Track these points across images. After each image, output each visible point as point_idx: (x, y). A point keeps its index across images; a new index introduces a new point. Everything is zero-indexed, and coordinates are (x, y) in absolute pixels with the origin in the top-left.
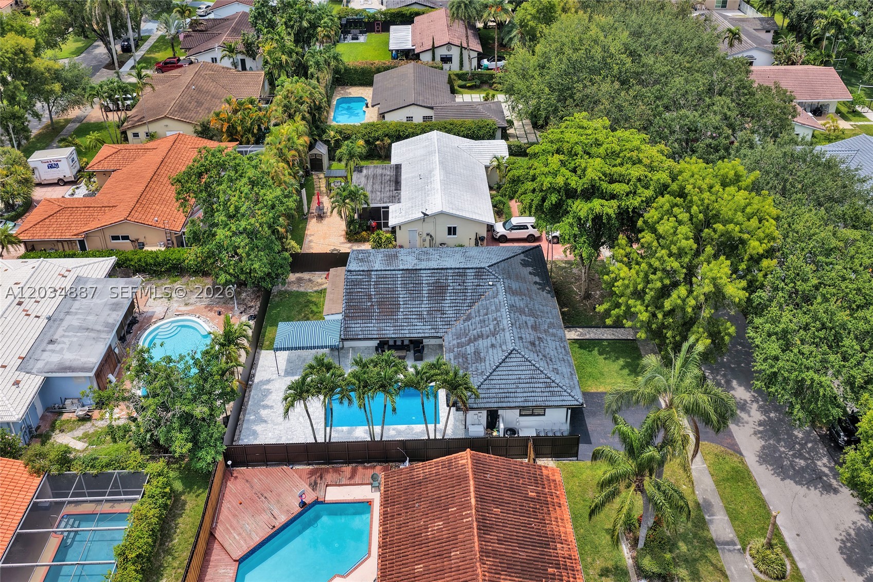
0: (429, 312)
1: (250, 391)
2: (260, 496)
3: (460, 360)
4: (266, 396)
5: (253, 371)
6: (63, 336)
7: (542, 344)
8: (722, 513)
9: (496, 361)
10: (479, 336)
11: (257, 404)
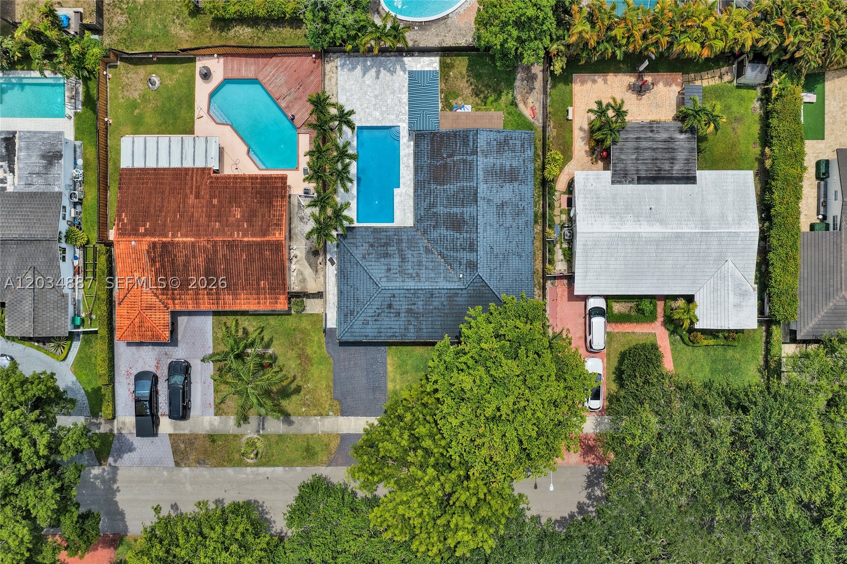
0: (436, 213)
1: (395, 56)
2: (300, 84)
3: (383, 241)
4: (389, 71)
5: (417, 54)
7: (392, 315)
8: (285, 430)
9: (371, 271)
10: (403, 259)
11: (381, 64)
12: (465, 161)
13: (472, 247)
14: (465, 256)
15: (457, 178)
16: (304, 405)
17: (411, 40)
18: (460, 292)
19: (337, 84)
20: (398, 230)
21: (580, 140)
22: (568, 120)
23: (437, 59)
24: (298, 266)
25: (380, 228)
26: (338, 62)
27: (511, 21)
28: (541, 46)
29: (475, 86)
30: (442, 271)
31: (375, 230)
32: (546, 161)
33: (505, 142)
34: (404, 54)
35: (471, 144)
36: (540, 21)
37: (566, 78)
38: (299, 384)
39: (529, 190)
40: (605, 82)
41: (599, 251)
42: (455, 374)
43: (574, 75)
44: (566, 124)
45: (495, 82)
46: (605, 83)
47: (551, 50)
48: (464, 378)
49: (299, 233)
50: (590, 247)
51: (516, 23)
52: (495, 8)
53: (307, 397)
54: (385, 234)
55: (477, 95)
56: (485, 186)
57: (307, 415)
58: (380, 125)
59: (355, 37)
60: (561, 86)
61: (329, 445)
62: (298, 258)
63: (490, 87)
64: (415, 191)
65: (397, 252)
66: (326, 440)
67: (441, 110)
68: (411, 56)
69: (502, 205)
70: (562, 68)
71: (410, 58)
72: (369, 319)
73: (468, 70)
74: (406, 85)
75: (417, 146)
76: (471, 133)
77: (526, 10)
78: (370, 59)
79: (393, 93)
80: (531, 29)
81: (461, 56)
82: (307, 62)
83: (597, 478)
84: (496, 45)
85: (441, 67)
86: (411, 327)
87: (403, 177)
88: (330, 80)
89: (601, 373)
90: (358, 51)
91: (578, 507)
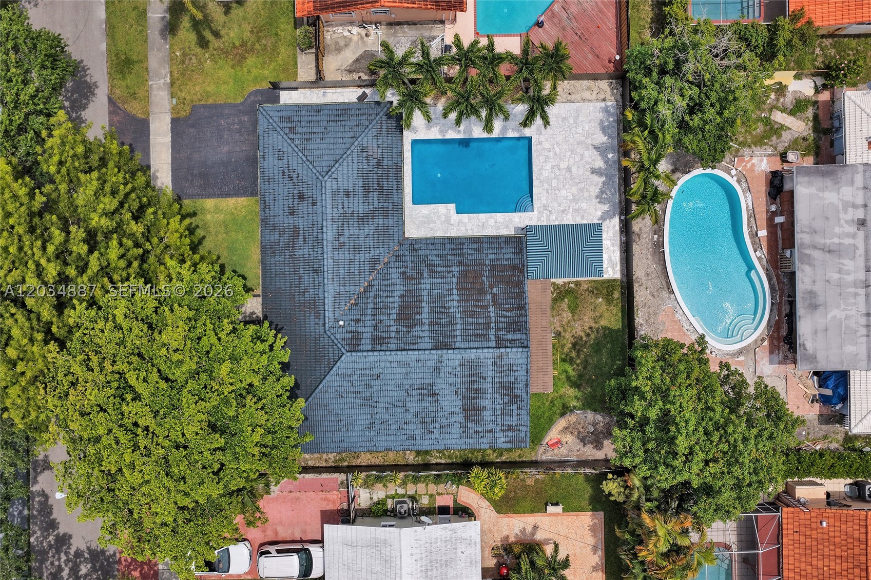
0: (422, 277)
1: (620, 202)
2: (582, 36)
3: (385, 183)
4: (602, 192)
6: (854, 236)
7: (290, 202)
8: (152, 20)
9: (345, 163)
10: (362, 219)
11: (609, 177)
12: (487, 326)
13: (379, 343)
14: (367, 330)
15: (467, 313)
16: (184, 55)
17: (640, 229)
18: (321, 322)
19: (584, 100)
20: (399, 209)
21: (522, 525)
22: (546, 504)
23: (618, 276)
24: (355, 38)
25: (402, 178)
26: (611, 103)
27: (668, 406)
28: (637, 460)
29: (586, 342)
30: (347, 289)
31: (399, 169)
32: (493, 470)
33: (515, 399)
34: (623, 217)
35: (510, 337)
36: (670, 460)
37: (599, 501)
38: (211, 45)
39: (454, 441)
40: (595, 569)
41: (379, 569)
42: (186, 313)
43: (602, 513)
44: (540, 503)
45: (591, 378)
46: (593, 567)
47: (632, 476)
48: (179, 330)
49: (397, 39)
50: (383, 551)
51: (667, 415)
52: (684, 376)
53: (194, 60)
54: (395, 188)
55: (574, 345)
56: (457, 363)
57: (172, 60)
58: (534, 178)
59: (642, 124)
60: (588, 491)
61: (135, 99)
62: (365, 39)
63: (585, 368)
64: (451, 239)
65: (371, 207)
66: (141, 93)
67: (554, 284)
68: (621, 228)
69: (434, 394)
70: (610, 494)
71: (618, 228)
72: (285, 161)
73: (605, 328)
74: (585, 222)
75: (508, 239)
76: (524, 337)
77: (684, 434)
78: (616, 158)
79: (575, 200)
80: (660, 442)
81: (623, 316)
82: (610, 50)
83: (102, 567)
84: (637, 378)
85: (608, 281)
86: (277, 236)
87: (469, 218)
88: (589, 89)
89: (231, 572)
90: (626, 130)
91: (65, 535)
